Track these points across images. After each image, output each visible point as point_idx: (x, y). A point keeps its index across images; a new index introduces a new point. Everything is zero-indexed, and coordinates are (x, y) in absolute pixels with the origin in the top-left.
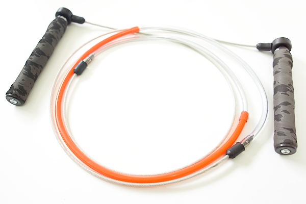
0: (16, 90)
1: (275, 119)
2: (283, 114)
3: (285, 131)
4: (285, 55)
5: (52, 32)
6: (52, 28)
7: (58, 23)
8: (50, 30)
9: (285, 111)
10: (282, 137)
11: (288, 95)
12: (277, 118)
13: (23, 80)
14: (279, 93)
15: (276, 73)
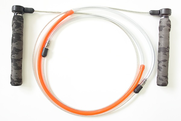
0: (16, 81)
1: (158, 69)
2: (162, 67)
3: (163, 78)
4: (166, 24)
5: (18, 31)
6: (16, 28)
7: (18, 21)
8: (16, 30)
9: (164, 66)
10: (161, 81)
11: (166, 55)
12: (159, 68)
13: (17, 73)
14: (162, 53)
15: (160, 37)
